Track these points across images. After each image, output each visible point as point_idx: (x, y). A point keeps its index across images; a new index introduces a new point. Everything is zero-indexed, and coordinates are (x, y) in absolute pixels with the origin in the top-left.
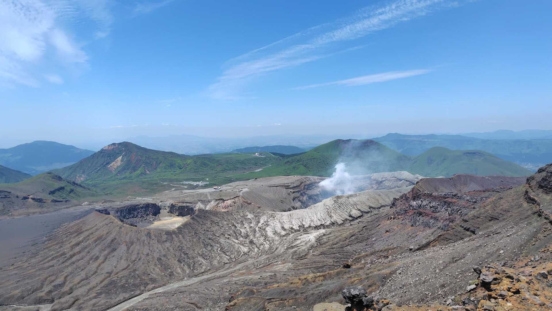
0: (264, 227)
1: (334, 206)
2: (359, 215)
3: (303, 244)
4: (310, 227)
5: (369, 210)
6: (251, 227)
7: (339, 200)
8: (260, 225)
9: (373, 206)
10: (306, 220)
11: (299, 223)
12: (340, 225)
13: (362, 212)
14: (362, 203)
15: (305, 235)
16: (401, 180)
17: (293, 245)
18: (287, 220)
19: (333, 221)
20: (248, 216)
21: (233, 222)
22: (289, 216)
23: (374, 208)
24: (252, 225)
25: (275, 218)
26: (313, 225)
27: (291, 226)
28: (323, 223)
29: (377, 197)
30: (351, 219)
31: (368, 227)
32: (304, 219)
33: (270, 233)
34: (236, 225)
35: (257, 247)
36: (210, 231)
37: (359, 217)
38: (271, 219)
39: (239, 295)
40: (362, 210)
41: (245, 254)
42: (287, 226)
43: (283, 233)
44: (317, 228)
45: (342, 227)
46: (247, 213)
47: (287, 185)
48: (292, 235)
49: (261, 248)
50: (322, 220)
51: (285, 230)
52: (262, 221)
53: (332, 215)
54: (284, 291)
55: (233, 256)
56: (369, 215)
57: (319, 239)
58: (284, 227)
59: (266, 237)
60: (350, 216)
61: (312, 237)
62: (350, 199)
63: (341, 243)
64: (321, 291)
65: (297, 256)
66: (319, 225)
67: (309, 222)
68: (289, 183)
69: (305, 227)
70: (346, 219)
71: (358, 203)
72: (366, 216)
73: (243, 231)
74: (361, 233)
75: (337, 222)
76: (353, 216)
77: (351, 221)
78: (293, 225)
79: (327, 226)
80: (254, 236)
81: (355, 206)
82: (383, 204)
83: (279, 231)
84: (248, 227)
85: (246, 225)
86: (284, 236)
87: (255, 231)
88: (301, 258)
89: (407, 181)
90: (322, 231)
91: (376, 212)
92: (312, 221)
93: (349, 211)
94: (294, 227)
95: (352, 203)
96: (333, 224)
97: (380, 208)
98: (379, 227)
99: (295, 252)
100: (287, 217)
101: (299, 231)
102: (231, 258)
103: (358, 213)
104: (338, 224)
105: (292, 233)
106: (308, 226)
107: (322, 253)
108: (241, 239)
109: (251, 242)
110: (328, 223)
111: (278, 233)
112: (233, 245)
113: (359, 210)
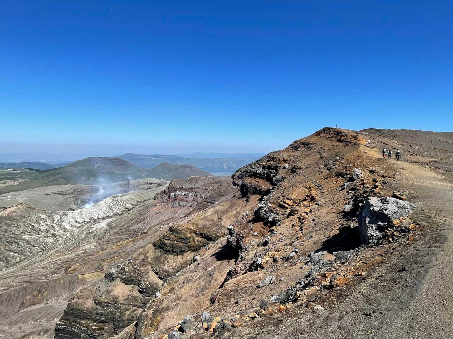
0: (60, 223)
1: (112, 203)
2: (132, 207)
3: (98, 230)
4: (98, 218)
5: (138, 203)
6: (47, 225)
7: (115, 198)
8: (55, 222)
9: (140, 201)
10: (94, 214)
11: (89, 217)
12: (121, 215)
13: (133, 205)
14: (132, 199)
15: (97, 224)
16: (151, 184)
17: (91, 232)
18: (78, 216)
19: (115, 213)
20: (42, 217)
21: (29, 222)
22: (80, 213)
23: (141, 202)
24: (48, 223)
25: (68, 216)
26: (101, 217)
27: (83, 220)
28: (108, 215)
29: (140, 194)
30: (127, 210)
31: (141, 213)
32: (92, 214)
33: (67, 227)
34: (33, 224)
35: (61, 237)
36: (9, 232)
37: (132, 208)
38: (64, 216)
39: (74, 263)
40: (133, 204)
41: (52, 243)
42: (79, 220)
43: (79, 225)
44: (104, 218)
45: (122, 216)
46: (40, 214)
47: (63, 192)
48: (86, 225)
49: (64, 238)
50: (107, 213)
51: (79, 223)
52: (56, 219)
53: (113, 208)
54: (110, 254)
55: (41, 246)
56: (138, 207)
57: (109, 225)
58: (78, 221)
59: (65, 230)
60: (126, 208)
61: (103, 224)
62: (123, 198)
63: (126, 225)
64: (137, 247)
65: (98, 238)
66: (105, 216)
67: (97, 216)
68: (65, 191)
69: (95, 219)
70: (124, 211)
71: (129, 199)
72: (136, 208)
73: (42, 228)
74: (138, 217)
75: (118, 213)
76: (128, 208)
77: (127, 211)
78: (85, 219)
79: (111, 216)
80: (54, 230)
81: (127, 202)
82: (145, 199)
83: (74, 224)
84: (45, 225)
85: (42, 224)
86: (80, 227)
87: (53, 227)
88: (101, 239)
89: (155, 184)
90: (109, 220)
91: (142, 204)
92: (99, 214)
93: (124, 205)
94: (85, 220)
95: (125, 200)
96: (115, 215)
97: (144, 202)
98: (149, 212)
99: (95, 235)
100: (78, 214)
101: (91, 222)
102: (41, 248)
103: (131, 206)
104: (119, 214)
105: (86, 224)
106: (97, 218)
107: (115, 233)
108: (43, 234)
109: (54, 235)
110: (112, 214)
111: (74, 225)
112: (38, 239)
113: (131, 204)
